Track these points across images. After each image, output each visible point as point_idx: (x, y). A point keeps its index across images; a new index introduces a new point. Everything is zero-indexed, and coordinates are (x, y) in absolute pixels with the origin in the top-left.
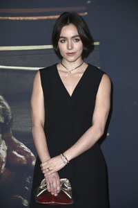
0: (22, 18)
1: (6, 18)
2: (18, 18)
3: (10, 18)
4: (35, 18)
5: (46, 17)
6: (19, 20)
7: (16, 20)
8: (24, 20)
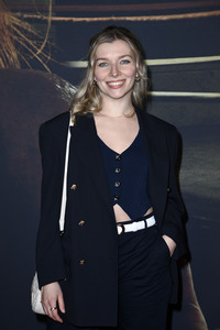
0: (145, 18)
1: (122, 18)
2: (139, 18)
3: (128, 18)
4: (165, 18)
5: (181, 16)
6: (142, 22)
7: (136, 22)
8: (148, 21)
